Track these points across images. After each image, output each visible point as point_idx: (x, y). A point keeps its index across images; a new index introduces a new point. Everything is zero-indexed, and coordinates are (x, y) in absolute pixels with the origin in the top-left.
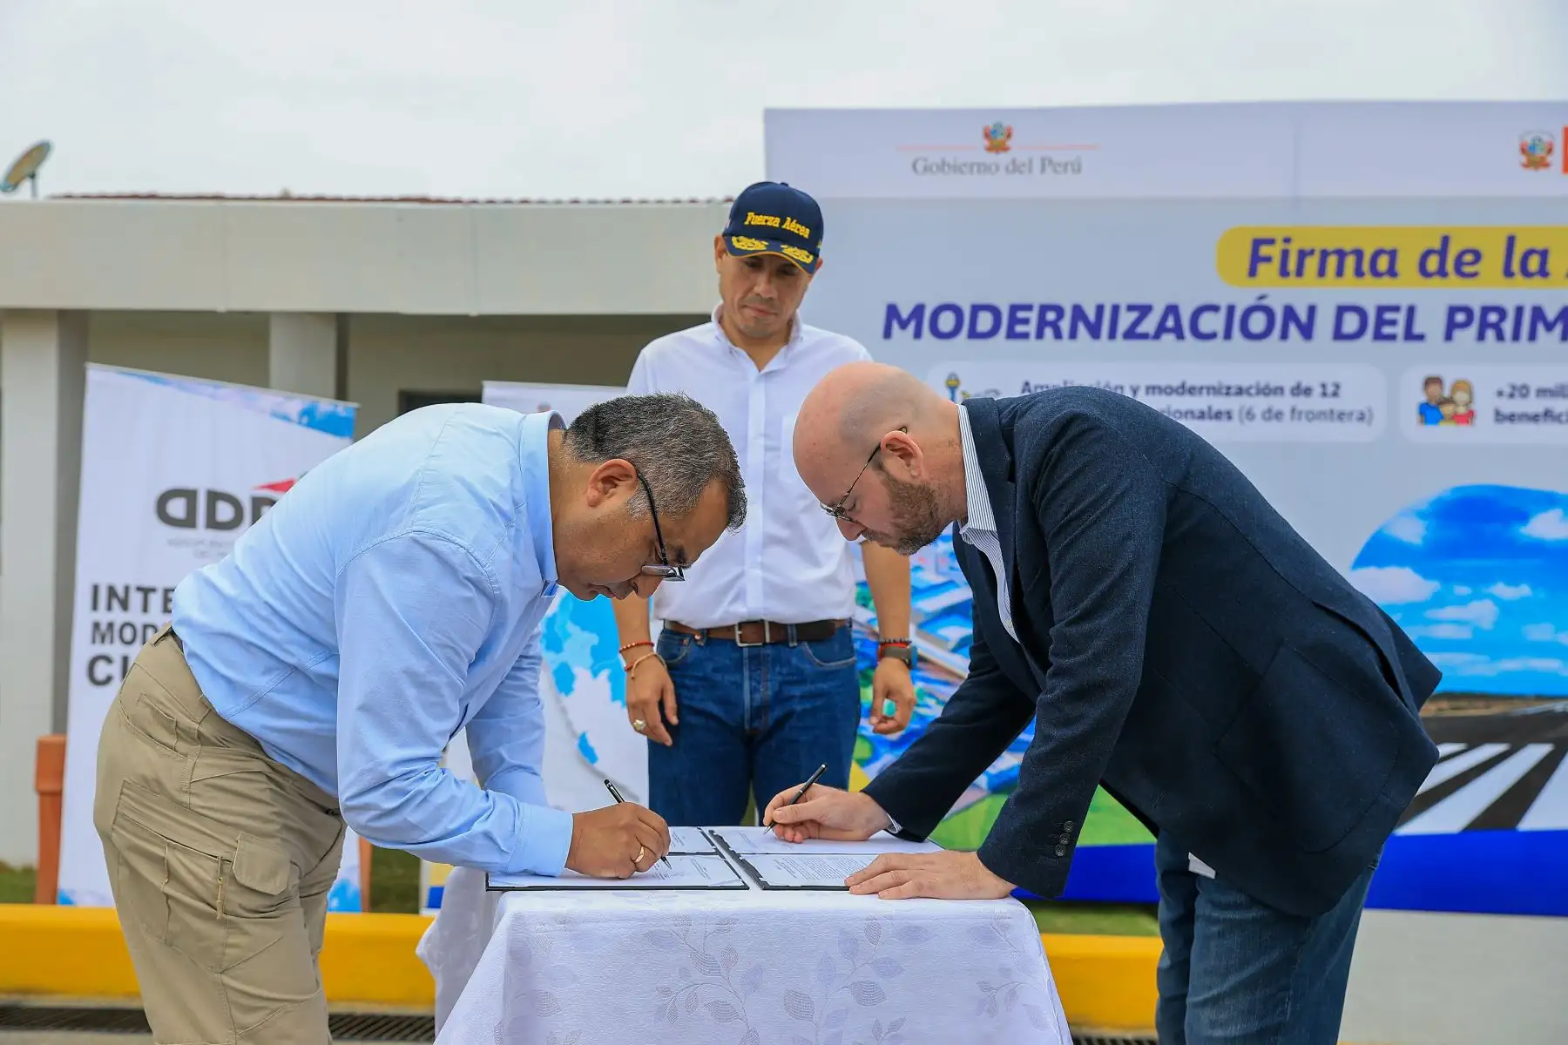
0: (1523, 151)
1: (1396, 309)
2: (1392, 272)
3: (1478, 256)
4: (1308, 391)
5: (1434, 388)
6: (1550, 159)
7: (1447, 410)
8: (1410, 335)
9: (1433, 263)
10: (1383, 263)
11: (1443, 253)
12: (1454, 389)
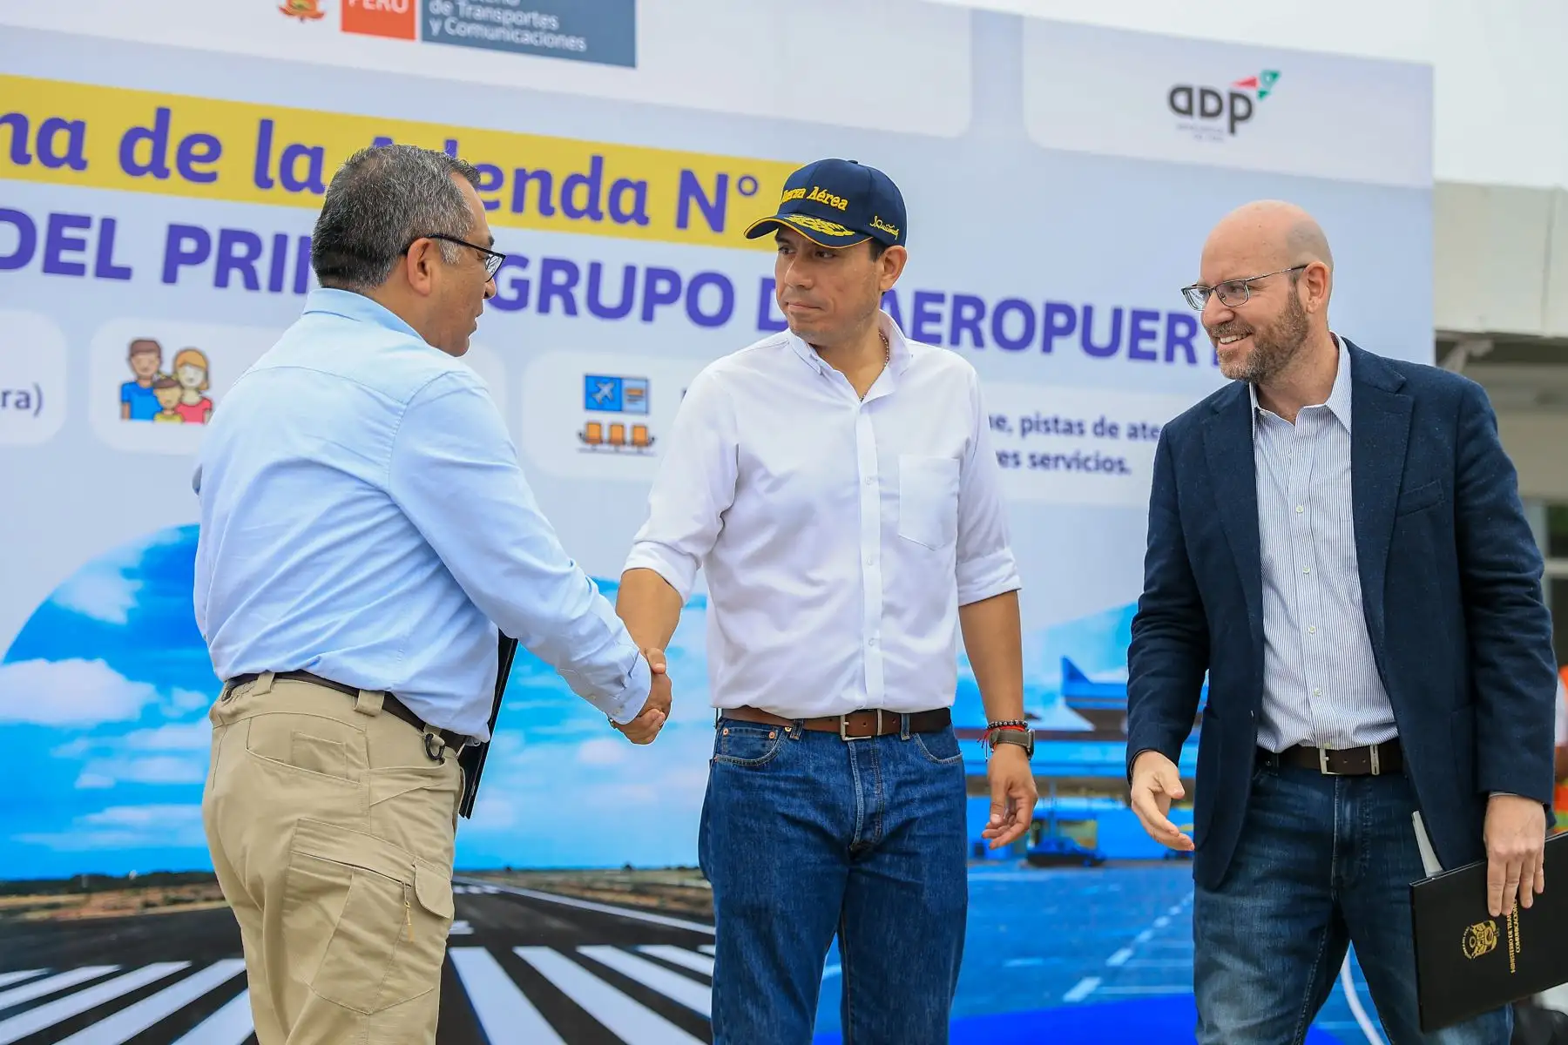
1: (84, 222)
2: (76, 160)
3: (215, 149)
5: (145, 359)
6: (321, 5)
7: (168, 396)
8: (108, 269)
9: (143, 151)
10: (60, 143)
11: (159, 136)
12: (179, 363)
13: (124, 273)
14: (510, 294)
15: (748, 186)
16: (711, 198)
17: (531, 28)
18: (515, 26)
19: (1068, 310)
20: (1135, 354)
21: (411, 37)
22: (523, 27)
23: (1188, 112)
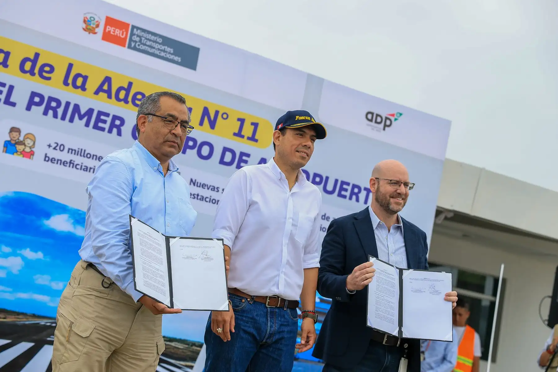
0: (85, 21)
1: (3, 85)
2: (5, 64)
3: (52, 70)
5: (15, 134)
6: (97, 30)
7: (20, 148)
8: (8, 102)
9: (28, 66)
10: (1, 58)
11: (34, 62)
12: (26, 137)
13: (13, 104)
15: (225, 116)
16: (212, 117)
17: (164, 51)
18: (159, 49)
19: (320, 177)
20: (340, 195)
21: (124, 46)
22: (161, 50)
23: (371, 120)
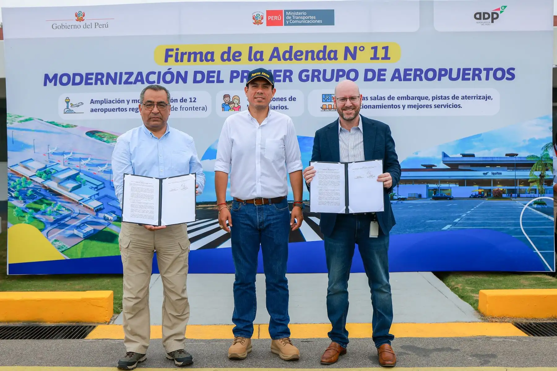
0: (254, 18)
1: (214, 72)
2: (212, 60)
3: (240, 54)
4: (185, 101)
5: (227, 99)
6: (262, 21)
7: (232, 106)
8: (219, 81)
9: (225, 56)
10: (209, 57)
11: (229, 52)
12: (234, 99)
13: (222, 82)
14: (305, 78)
15: (362, 49)
16: (352, 52)
17: (309, 19)
18: (306, 19)
19: (445, 70)
20: (464, 79)
21: (283, 25)
22: (307, 20)
23: (480, 19)
